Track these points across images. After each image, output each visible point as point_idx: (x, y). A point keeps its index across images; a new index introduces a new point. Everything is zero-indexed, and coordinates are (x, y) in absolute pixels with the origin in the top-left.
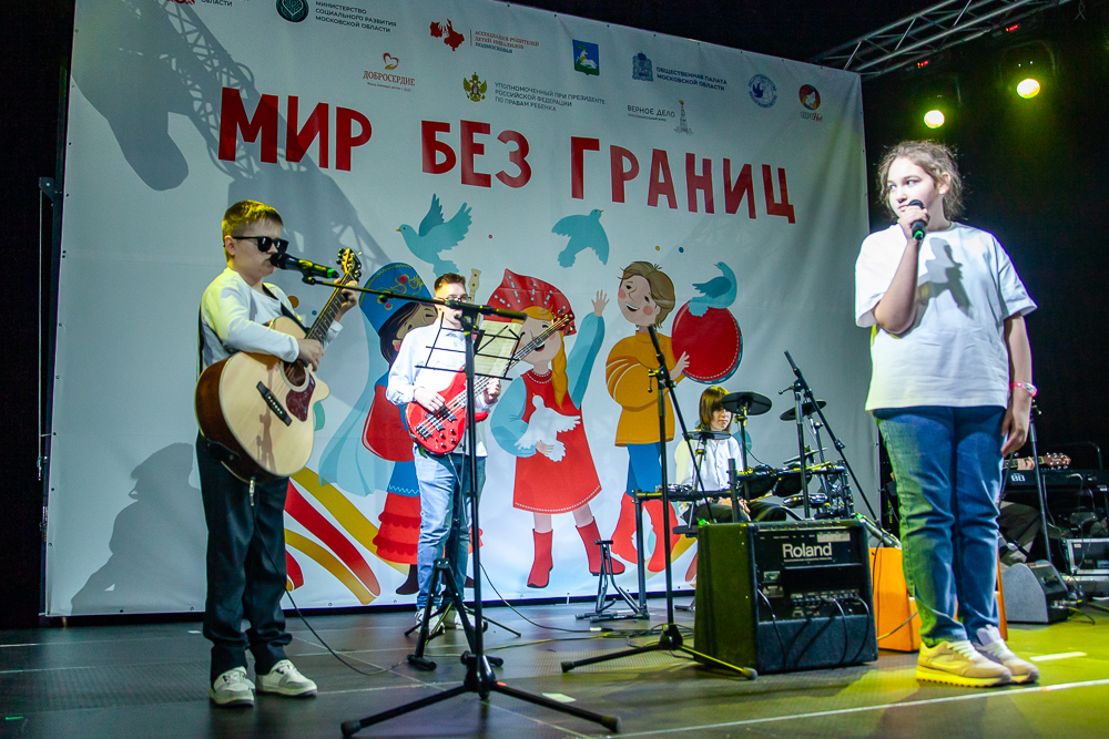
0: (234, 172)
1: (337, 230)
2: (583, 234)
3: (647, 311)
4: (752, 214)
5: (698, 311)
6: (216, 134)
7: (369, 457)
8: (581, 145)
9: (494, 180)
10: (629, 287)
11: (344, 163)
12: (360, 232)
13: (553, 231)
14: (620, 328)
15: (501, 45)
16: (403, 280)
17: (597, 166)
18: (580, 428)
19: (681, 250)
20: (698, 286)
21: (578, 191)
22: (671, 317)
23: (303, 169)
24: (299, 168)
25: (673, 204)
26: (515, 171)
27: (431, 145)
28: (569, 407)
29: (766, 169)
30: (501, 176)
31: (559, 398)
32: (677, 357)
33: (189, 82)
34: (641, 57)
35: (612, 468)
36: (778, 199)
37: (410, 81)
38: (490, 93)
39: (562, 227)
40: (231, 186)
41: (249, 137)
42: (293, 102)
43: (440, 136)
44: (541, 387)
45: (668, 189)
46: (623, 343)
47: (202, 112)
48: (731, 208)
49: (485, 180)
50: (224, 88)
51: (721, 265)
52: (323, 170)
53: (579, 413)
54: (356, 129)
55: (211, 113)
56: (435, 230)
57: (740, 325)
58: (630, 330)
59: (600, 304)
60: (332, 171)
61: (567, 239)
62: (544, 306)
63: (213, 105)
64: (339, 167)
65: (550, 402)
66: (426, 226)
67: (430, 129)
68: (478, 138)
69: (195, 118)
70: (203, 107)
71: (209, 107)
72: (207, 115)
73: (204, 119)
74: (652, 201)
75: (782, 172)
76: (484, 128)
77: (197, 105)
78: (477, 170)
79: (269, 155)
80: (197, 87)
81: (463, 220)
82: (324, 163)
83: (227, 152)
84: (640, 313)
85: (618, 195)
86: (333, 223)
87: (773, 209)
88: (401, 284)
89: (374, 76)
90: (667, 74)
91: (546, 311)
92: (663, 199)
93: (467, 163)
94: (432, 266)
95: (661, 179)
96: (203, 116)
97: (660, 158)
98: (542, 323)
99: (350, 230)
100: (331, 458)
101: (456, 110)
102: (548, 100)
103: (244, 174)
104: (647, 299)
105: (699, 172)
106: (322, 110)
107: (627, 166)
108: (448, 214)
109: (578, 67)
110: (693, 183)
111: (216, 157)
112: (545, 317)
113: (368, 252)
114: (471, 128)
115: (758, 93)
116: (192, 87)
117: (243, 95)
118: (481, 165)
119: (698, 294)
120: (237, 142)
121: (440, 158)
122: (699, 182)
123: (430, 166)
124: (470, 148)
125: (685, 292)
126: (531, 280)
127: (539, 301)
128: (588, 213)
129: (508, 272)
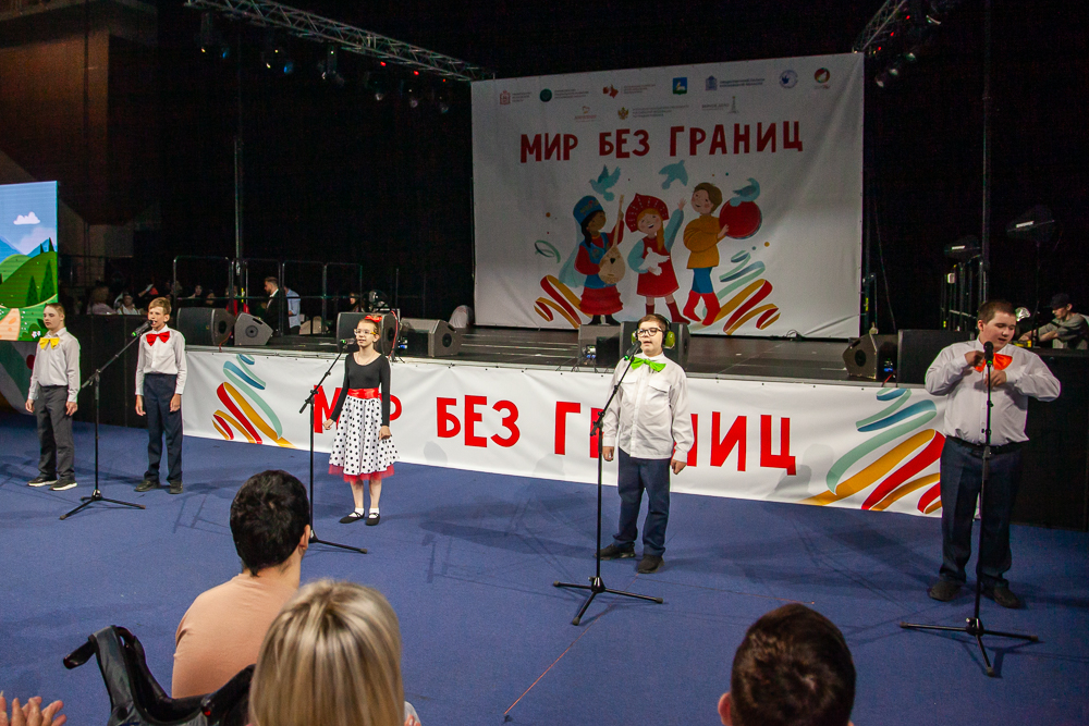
0: (526, 167)
2: (675, 173)
3: (706, 206)
4: (774, 150)
5: (735, 204)
6: (520, 153)
7: (577, 273)
8: (675, 130)
9: (632, 154)
10: (697, 196)
11: (567, 157)
13: (660, 173)
14: (691, 215)
15: (637, 89)
17: (683, 140)
18: (669, 262)
19: (727, 174)
20: (736, 192)
21: (673, 153)
22: (720, 208)
24: (550, 162)
25: (724, 151)
26: (641, 148)
27: (603, 143)
28: (664, 252)
29: (786, 125)
30: (636, 152)
31: (660, 248)
32: (722, 227)
34: (711, 78)
35: (685, 279)
36: (791, 139)
37: (595, 116)
38: (630, 114)
39: (663, 172)
41: (531, 153)
42: (547, 135)
43: (607, 139)
44: (651, 243)
45: (723, 145)
46: (693, 222)
48: (761, 147)
49: (627, 155)
50: (522, 135)
51: (750, 180)
52: (559, 161)
53: (669, 254)
54: (571, 142)
55: (518, 145)
56: (605, 180)
57: (761, 209)
58: (697, 216)
59: (682, 205)
60: (562, 161)
62: (653, 208)
63: (518, 142)
64: (565, 159)
65: (655, 250)
66: (600, 179)
67: (603, 136)
68: (624, 136)
72: (516, 147)
74: (712, 152)
75: (796, 124)
76: (627, 131)
78: (623, 151)
79: (538, 158)
81: (617, 173)
82: (559, 158)
83: (524, 159)
84: (703, 207)
85: (693, 152)
87: (787, 145)
88: (590, 204)
89: (580, 117)
90: (726, 84)
91: (655, 210)
92: (719, 150)
93: (619, 148)
94: (603, 196)
95: (719, 140)
97: (719, 129)
100: (563, 272)
101: (613, 125)
102: (658, 112)
103: (530, 167)
104: (706, 200)
105: (742, 132)
106: (558, 136)
107: (699, 136)
108: (610, 172)
109: (675, 92)
110: (738, 138)
111: (520, 162)
114: (620, 133)
115: (785, 81)
117: (529, 136)
118: (625, 148)
119: (735, 195)
120: (527, 155)
121: (607, 148)
122: (741, 137)
123: (603, 152)
124: (620, 141)
125: (728, 196)
126: (647, 197)
127: (652, 206)
128: (678, 162)
129: (637, 195)
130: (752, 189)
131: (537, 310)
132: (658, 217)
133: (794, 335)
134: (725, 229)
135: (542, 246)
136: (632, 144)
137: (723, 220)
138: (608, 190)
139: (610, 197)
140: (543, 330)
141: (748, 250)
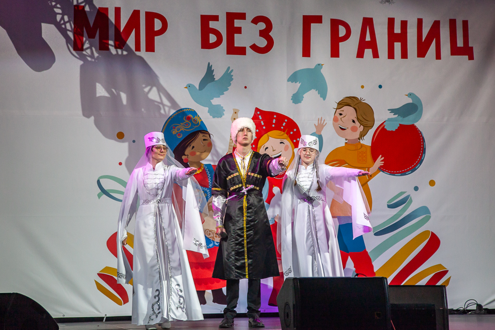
0: (83, 58)
1: (146, 90)
2: (310, 80)
3: (354, 129)
4: (438, 57)
5: (392, 127)
6: (71, 35)
8: (309, 21)
9: (249, 51)
10: (341, 114)
11: (150, 48)
12: (161, 89)
13: (288, 81)
14: (333, 141)
16: (189, 118)
17: (321, 35)
19: (380, 87)
20: (392, 111)
21: (306, 52)
22: (371, 132)
23: (125, 53)
24: (122, 53)
25: (376, 55)
26: (262, 43)
27: (206, 30)
29: (453, 23)
30: (254, 48)
32: (375, 159)
33: (54, 3)
36: (460, 43)
39: (293, 78)
40: (82, 66)
41: (91, 36)
42: (118, 10)
43: (212, 24)
44: (278, 181)
45: (373, 45)
46: (337, 151)
47: (62, 22)
48: (422, 53)
49: (242, 51)
50: (75, 6)
51: (410, 95)
52: (138, 53)
54: (158, 25)
55: (67, 22)
56: (210, 86)
57: (424, 135)
58: (341, 142)
59: (320, 126)
60: (143, 53)
61: (298, 85)
62: (281, 130)
63: (69, 18)
64: (147, 50)
66: (203, 83)
67: (205, 20)
68: (237, 23)
69: (58, 26)
70: (62, 18)
71: (66, 18)
72: (65, 23)
73: (63, 26)
74: (360, 54)
75: (465, 24)
76: (242, 16)
77: (59, 17)
78: (237, 44)
79: (104, 47)
80: (58, 6)
81: (228, 77)
82: (138, 48)
83: (78, 47)
84: (348, 131)
85: (335, 53)
86: (144, 86)
87: (455, 51)
88: (187, 121)
91: (283, 133)
92: (368, 52)
93: (230, 41)
94: (207, 109)
95: (368, 38)
96: (63, 24)
97: (368, 23)
98: (279, 141)
99: (154, 89)
101: (221, 5)
103: (89, 59)
104: (354, 121)
105: (397, 30)
106: (136, 14)
107: (342, 31)
108: (218, 74)
110: (393, 38)
111: (72, 49)
112: (282, 137)
113: (166, 102)
114: (231, 17)
116: (55, 7)
117: (87, 9)
118: (239, 41)
119: (392, 116)
120: (84, 39)
121: (213, 38)
122: (397, 37)
123: (206, 44)
124: (233, 31)
125: (382, 116)
126: (273, 113)
127: (278, 128)
128: (313, 67)
129: (257, 110)
130: (413, 108)
131: (100, 287)
132: (288, 142)
133: (474, 307)
134: (379, 162)
135: (107, 185)
136: (249, 35)
137: (377, 149)
138: (215, 101)
139: (217, 112)
140: (110, 319)
141: (410, 191)
